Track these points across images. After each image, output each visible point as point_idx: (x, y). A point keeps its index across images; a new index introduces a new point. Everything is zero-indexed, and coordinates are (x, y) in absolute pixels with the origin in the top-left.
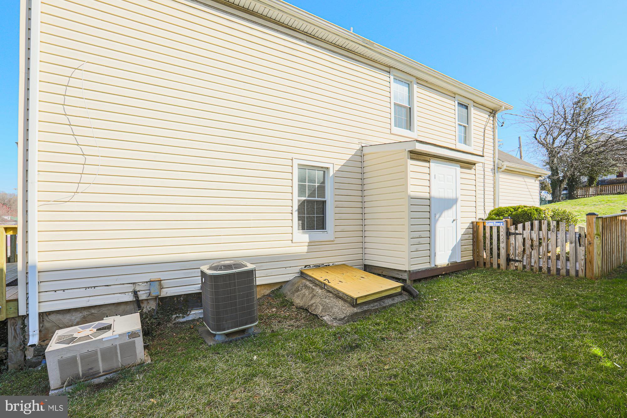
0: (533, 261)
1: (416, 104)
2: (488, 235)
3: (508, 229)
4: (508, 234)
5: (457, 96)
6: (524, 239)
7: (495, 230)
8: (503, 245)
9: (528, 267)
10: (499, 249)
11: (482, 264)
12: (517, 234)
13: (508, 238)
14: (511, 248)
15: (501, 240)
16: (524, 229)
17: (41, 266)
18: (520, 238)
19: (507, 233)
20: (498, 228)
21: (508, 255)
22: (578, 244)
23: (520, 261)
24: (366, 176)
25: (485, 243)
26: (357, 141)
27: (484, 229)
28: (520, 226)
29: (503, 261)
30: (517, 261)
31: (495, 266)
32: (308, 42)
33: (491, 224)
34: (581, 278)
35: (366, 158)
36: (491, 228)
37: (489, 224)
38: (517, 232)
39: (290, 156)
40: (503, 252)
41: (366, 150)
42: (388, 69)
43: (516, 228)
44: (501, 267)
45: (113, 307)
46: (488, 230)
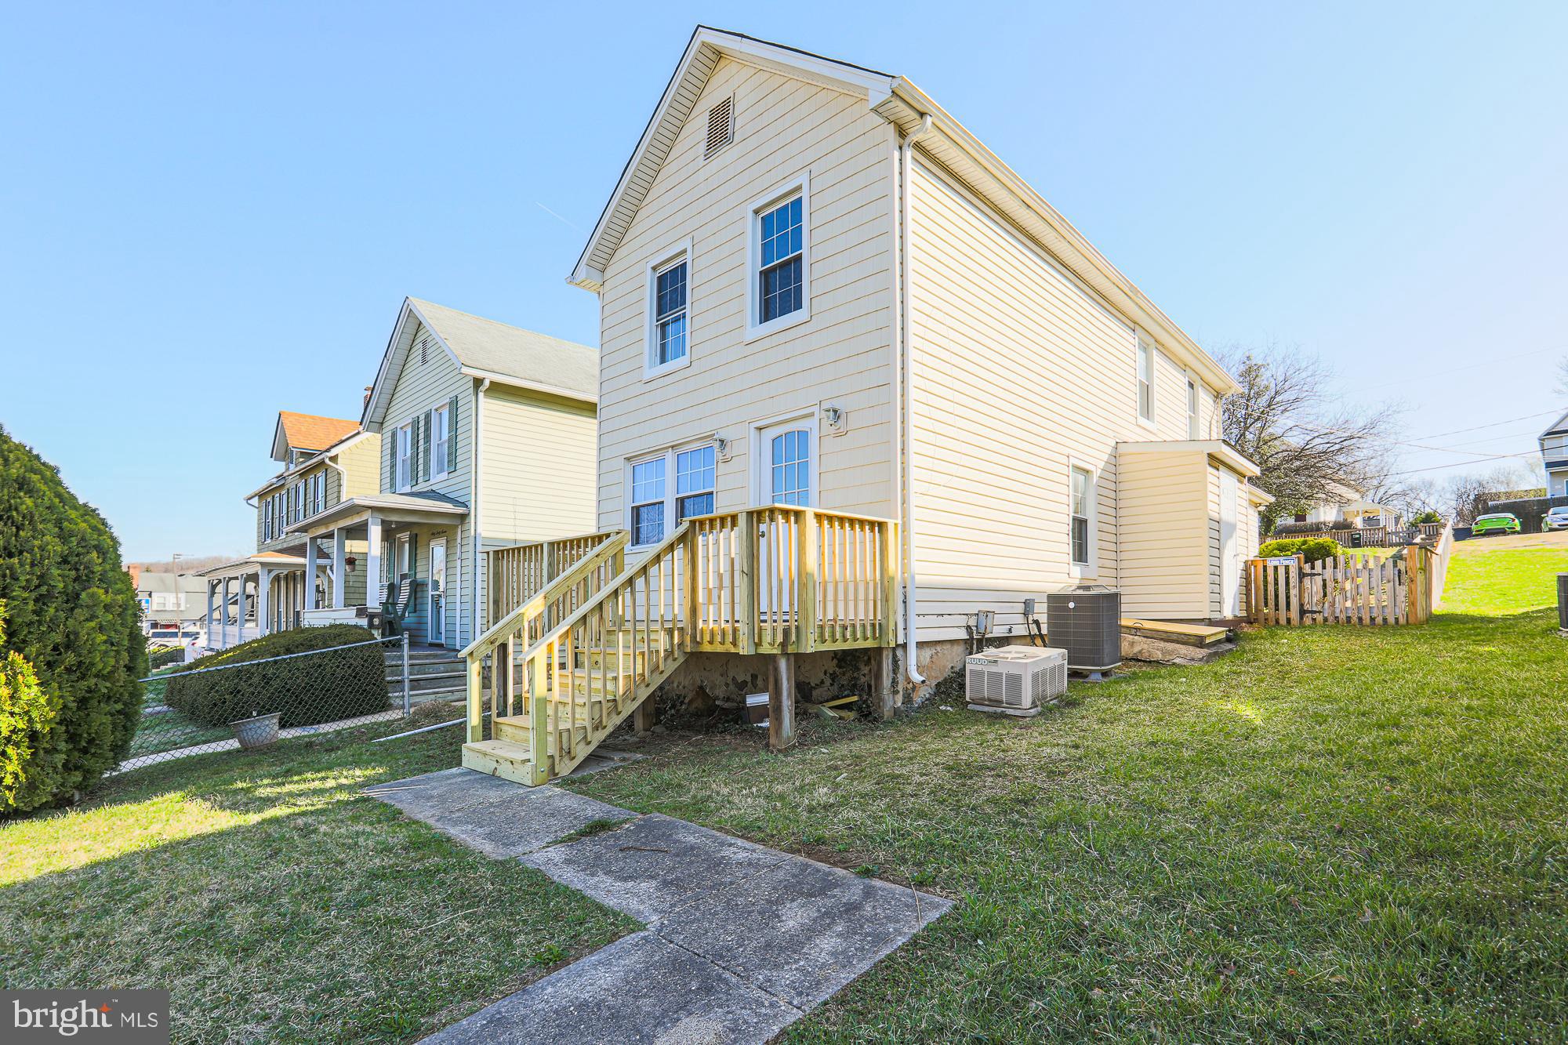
0: (1338, 611)
1: (1156, 381)
2: (1271, 579)
3: (1300, 569)
4: (1302, 575)
5: (1188, 370)
6: (1324, 581)
7: (1281, 572)
8: (1294, 592)
9: (1331, 619)
10: (1288, 597)
11: (1263, 620)
12: (1315, 575)
13: (1301, 582)
14: (1306, 595)
15: (1291, 585)
16: (1324, 567)
17: (919, 579)
18: (1319, 579)
19: (1299, 574)
20: (1287, 567)
21: (1302, 605)
22: (1397, 583)
23: (1320, 612)
24: (1122, 487)
25: (1266, 590)
26: (1111, 434)
27: (1265, 570)
28: (1318, 564)
29: (1294, 614)
30: (1315, 612)
31: (1283, 621)
32: (1076, 286)
33: (1276, 563)
34: (1402, 626)
35: (1122, 460)
36: (1276, 568)
37: (1272, 562)
38: (1313, 571)
39: (1067, 451)
40: (1294, 601)
41: (1122, 448)
42: (1132, 325)
43: (1313, 568)
44: (1292, 622)
45: (948, 646)
46: (1270, 572)
